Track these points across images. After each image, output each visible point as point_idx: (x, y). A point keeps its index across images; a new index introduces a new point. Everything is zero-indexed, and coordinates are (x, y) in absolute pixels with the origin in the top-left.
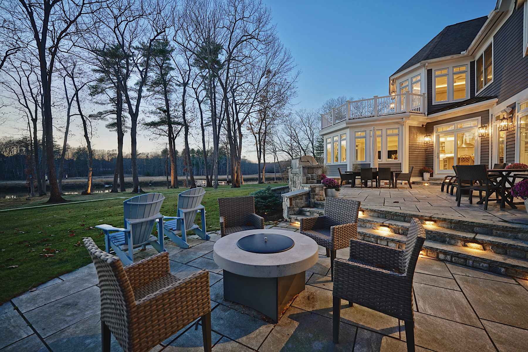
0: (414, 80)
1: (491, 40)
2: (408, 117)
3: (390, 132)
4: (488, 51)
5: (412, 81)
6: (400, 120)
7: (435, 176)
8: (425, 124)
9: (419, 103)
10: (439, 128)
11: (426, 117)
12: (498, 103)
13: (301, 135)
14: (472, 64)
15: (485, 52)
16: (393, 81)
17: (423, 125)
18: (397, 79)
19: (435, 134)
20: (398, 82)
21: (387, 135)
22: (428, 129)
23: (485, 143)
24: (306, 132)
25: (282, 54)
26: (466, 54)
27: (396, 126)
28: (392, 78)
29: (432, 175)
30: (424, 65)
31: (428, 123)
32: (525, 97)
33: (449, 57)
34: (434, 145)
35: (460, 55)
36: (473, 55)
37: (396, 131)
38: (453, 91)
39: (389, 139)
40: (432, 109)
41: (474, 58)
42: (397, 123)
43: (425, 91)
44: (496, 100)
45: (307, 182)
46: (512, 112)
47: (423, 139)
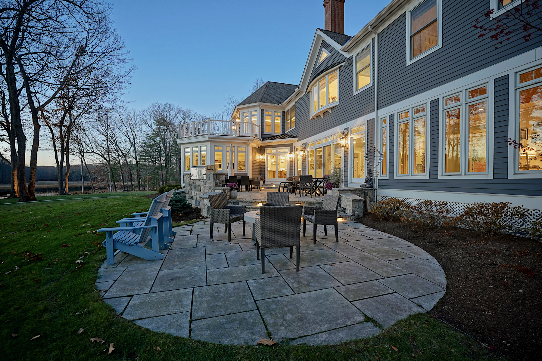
0: (253, 113)
1: (294, 103)
2: (252, 140)
3: (240, 149)
4: (292, 108)
5: (251, 114)
6: (247, 142)
7: (266, 183)
8: (260, 146)
9: (257, 131)
10: (268, 151)
11: (261, 142)
12: (298, 141)
13: (120, 137)
14: (284, 112)
15: (291, 108)
16: (238, 109)
17: (259, 147)
18: (241, 109)
19: (265, 154)
20: (242, 111)
21: (238, 152)
22: (261, 150)
23: (291, 163)
24: (126, 133)
25: (111, 40)
26: (281, 106)
27: (244, 146)
28: (237, 107)
29: (264, 183)
30: (259, 105)
31: (261, 146)
32: (310, 141)
33: (273, 105)
34: (265, 162)
35: (278, 106)
36: (284, 107)
37: (244, 149)
38: (275, 126)
39: (239, 154)
40: (264, 137)
41: (284, 109)
42: (245, 143)
43: (259, 124)
44: (297, 139)
45: (216, 186)
46: (305, 148)
47: (259, 157)
